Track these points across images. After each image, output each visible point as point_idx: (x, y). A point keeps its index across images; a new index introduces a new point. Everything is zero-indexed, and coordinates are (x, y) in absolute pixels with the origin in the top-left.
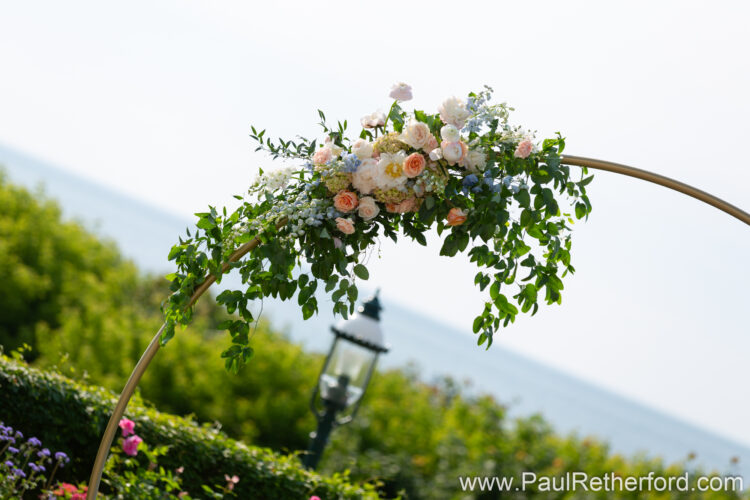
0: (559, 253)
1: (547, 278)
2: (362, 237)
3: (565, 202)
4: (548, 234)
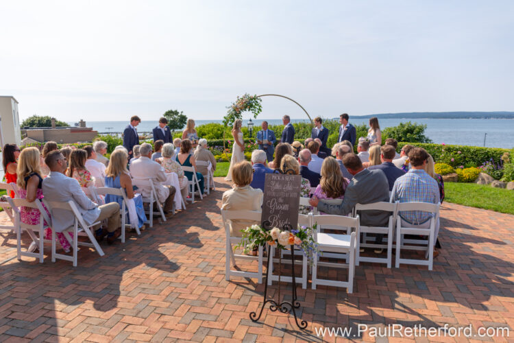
0: (260, 106)
1: (260, 110)
2: (240, 113)
3: (259, 101)
4: (258, 105)
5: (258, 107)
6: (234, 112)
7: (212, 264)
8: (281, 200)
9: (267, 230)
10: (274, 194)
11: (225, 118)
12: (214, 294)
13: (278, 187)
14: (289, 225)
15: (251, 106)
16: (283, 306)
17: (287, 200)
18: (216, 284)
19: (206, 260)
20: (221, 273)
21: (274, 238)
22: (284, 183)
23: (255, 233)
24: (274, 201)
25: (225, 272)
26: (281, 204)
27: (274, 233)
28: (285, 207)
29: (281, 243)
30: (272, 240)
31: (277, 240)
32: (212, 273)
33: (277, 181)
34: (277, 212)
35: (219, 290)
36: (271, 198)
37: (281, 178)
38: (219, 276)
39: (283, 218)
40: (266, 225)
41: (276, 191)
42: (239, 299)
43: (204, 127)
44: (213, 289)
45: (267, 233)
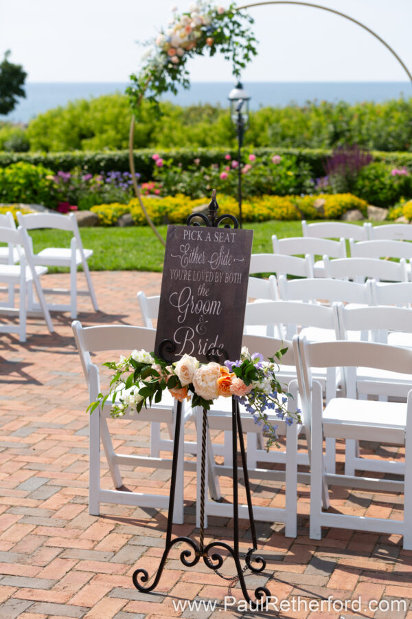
0: (250, 38)
1: (250, 48)
2: (182, 62)
3: (243, 22)
4: (243, 34)
5: (244, 42)
6: (161, 60)
7: (56, 482)
8: (203, 291)
9: (170, 363)
10: (187, 275)
11: (134, 78)
12: (51, 542)
13: (196, 257)
14: (221, 351)
15: (220, 38)
16: (211, 552)
17: (216, 291)
18: (60, 523)
19: (43, 474)
20: (78, 501)
21: (184, 382)
22: (210, 249)
23: (141, 370)
24: (187, 292)
25: (87, 500)
26: (204, 299)
27: (185, 368)
28: (214, 308)
29: (200, 393)
30: (180, 387)
31: (191, 387)
32: (55, 501)
33: (194, 244)
34: (193, 319)
35: (68, 534)
36: (179, 284)
37: (203, 236)
38: (73, 507)
39: (207, 335)
40: (166, 351)
41: (193, 268)
42: (115, 553)
43: (86, 107)
44: (52, 532)
45: (168, 368)
